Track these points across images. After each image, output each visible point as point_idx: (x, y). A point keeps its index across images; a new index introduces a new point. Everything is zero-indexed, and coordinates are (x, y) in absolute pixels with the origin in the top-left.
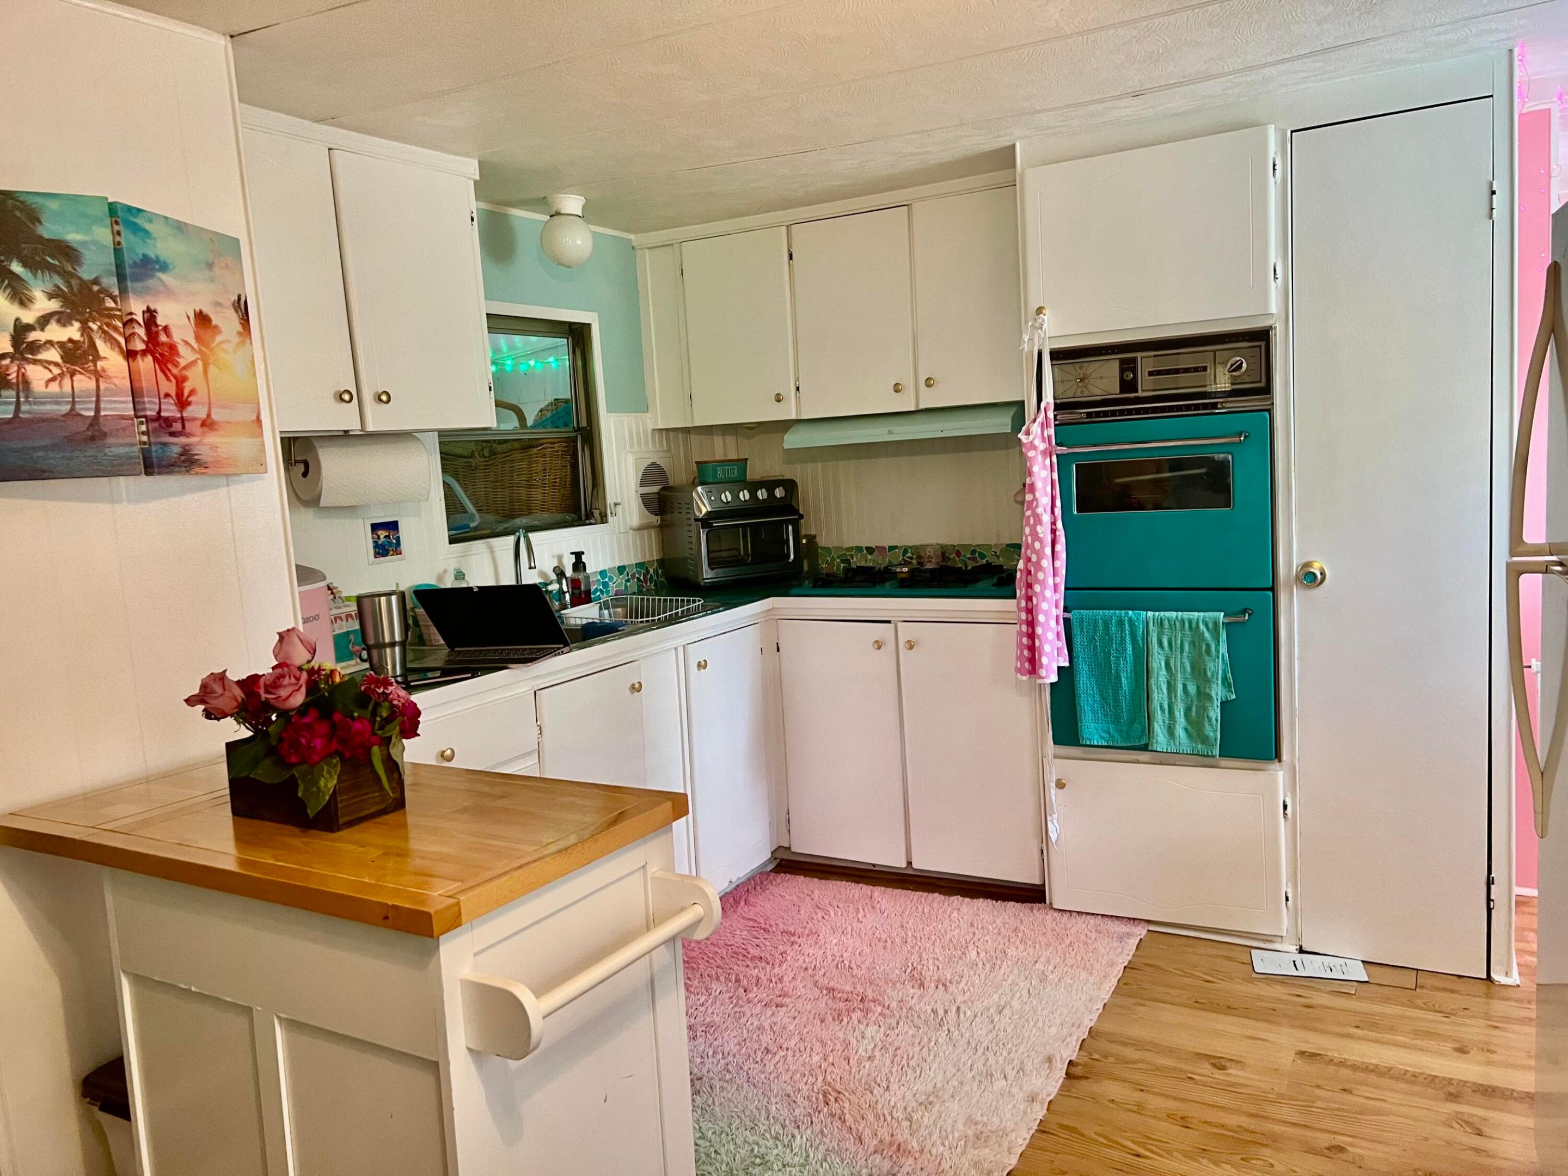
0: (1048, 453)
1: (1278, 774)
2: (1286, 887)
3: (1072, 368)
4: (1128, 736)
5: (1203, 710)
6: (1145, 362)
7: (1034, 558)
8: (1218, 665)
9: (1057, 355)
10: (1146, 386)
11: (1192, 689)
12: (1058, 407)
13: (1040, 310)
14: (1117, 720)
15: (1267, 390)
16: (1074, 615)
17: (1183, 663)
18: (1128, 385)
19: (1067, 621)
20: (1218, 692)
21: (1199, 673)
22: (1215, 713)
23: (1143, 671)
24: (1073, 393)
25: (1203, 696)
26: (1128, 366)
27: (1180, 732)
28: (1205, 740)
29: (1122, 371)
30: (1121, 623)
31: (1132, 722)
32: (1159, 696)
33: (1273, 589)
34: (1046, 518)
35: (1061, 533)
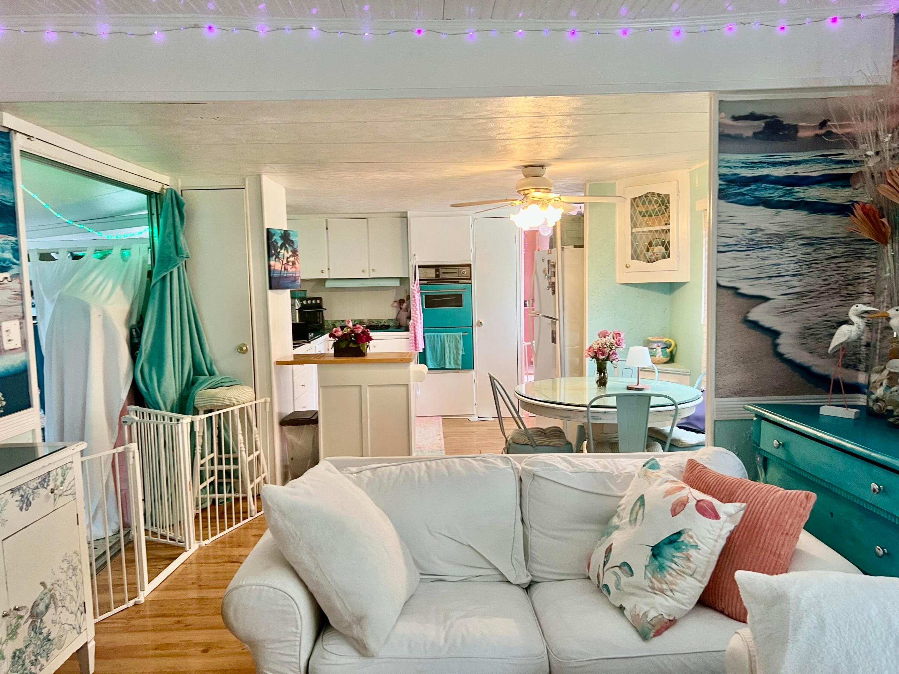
0: (418, 292)
1: (473, 372)
2: (475, 402)
3: (423, 270)
4: (439, 365)
5: (457, 357)
6: (442, 270)
7: (416, 319)
8: (461, 346)
9: (420, 267)
10: (442, 276)
11: (455, 352)
12: (420, 280)
13: (415, 255)
14: (436, 361)
15: (470, 279)
16: (426, 334)
17: (453, 345)
18: (437, 276)
19: (424, 337)
20: (461, 353)
21: (457, 348)
22: (460, 358)
23: (443, 349)
24: (423, 277)
25: (458, 353)
26: (437, 271)
27: (452, 363)
28: (458, 364)
29: (436, 272)
30: (437, 336)
31: (440, 362)
32: (447, 355)
33: (472, 327)
34: (418, 309)
35: (422, 313)
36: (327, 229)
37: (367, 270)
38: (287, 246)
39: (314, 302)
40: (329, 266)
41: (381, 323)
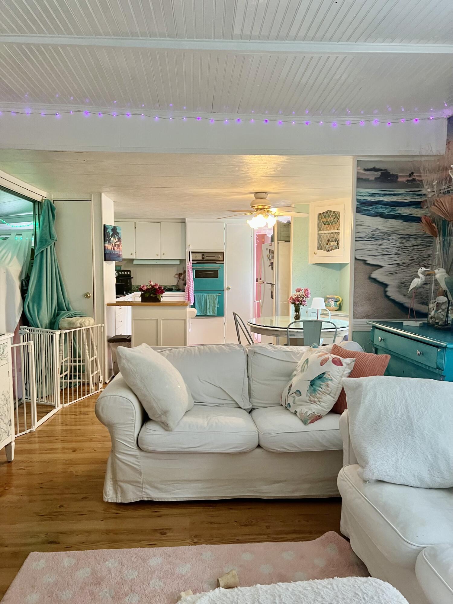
0: (191, 268)
1: (224, 318)
2: (224, 336)
3: (194, 255)
4: (203, 313)
5: (214, 309)
6: (206, 255)
7: (189, 285)
8: (217, 302)
9: (192, 253)
10: (206, 259)
11: (213, 305)
12: (192, 261)
13: (189, 245)
14: (201, 311)
15: (223, 261)
16: (195, 294)
17: (212, 301)
18: (203, 258)
19: (194, 296)
20: (217, 306)
21: (214, 303)
22: (216, 309)
23: (206, 303)
24: (194, 259)
25: (215, 306)
26: (203, 255)
27: (211, 312)
28: (214, 313)
29: (202, 256)
30: (202, 295)
31: (204, 311)
32: (208, 307)
33: (224, 290)
34: (191, 279)
35: (193, 281)
36: (135, 228)
37: (160, 254)
38: (115, 235)
39: (126, 273)
40: (136, 251)
41: (167, 287)
